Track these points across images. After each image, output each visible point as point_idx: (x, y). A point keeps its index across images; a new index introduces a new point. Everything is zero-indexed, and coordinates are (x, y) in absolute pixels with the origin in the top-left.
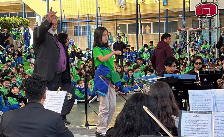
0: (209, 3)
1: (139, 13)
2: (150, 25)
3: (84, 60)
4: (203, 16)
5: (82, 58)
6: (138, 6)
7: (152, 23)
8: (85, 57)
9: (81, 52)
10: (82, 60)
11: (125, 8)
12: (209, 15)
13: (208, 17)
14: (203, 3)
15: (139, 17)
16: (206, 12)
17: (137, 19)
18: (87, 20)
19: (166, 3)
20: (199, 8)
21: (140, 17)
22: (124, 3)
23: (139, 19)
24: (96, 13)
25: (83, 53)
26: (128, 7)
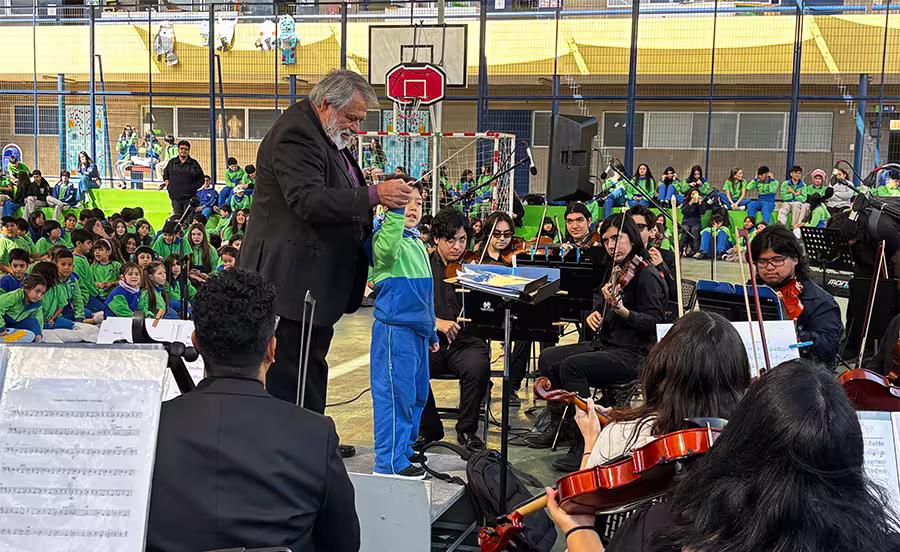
0: (423, 65)
1: (217, 81)
2: (240, 114)
3: (54, 207)
4: (408, 100)
5: (49, 198)
6: (216, 58)
7: (246, 109)
8: (58, 198)
9: (44, 183)
10: (48, 206)
11: (176, 62)
12: (423, 100)
13: (421, 105)
14: (406, 65)
15: (217, 91)
16: (415, 90)
17: (213, 96)
18: (60, 90)
19: (292, 56)
20: (396, 78)
21: (221, 91)
22: (172, 46)
23: (218, 95)
24: (88, 70)
25: (52, 185)
26: (182, 61)
